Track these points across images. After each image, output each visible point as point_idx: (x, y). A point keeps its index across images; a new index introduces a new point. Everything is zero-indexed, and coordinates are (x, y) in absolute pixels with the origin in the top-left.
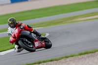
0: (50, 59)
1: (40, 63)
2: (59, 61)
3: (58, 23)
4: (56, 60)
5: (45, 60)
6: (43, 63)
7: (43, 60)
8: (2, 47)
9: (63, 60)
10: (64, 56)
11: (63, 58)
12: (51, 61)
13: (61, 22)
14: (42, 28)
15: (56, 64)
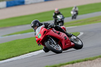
0: (84, 59)
1: (73, 63)
2: (93, 61)
3: (93, 21)
4: (90, 60)
5: (79, 60)
6: (76, 63)
7: (76, 60)
8: (35, 46)
9: (97, 60)
10: (98, 56)
11: (97, 58)
12: (85, 61)
13: (96, 21)
14: (76, 26)
15: (90, 64)
